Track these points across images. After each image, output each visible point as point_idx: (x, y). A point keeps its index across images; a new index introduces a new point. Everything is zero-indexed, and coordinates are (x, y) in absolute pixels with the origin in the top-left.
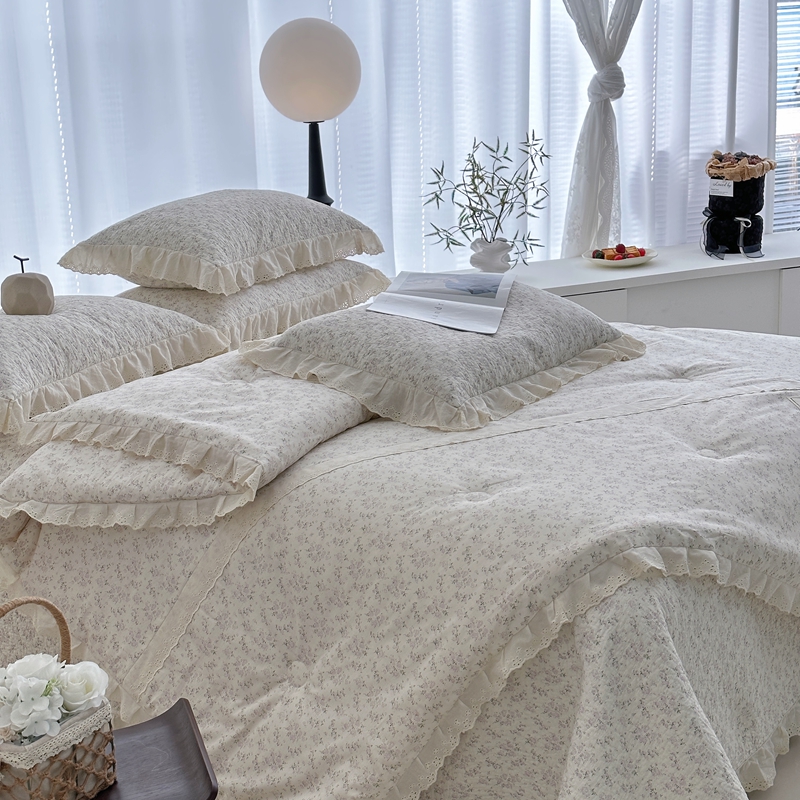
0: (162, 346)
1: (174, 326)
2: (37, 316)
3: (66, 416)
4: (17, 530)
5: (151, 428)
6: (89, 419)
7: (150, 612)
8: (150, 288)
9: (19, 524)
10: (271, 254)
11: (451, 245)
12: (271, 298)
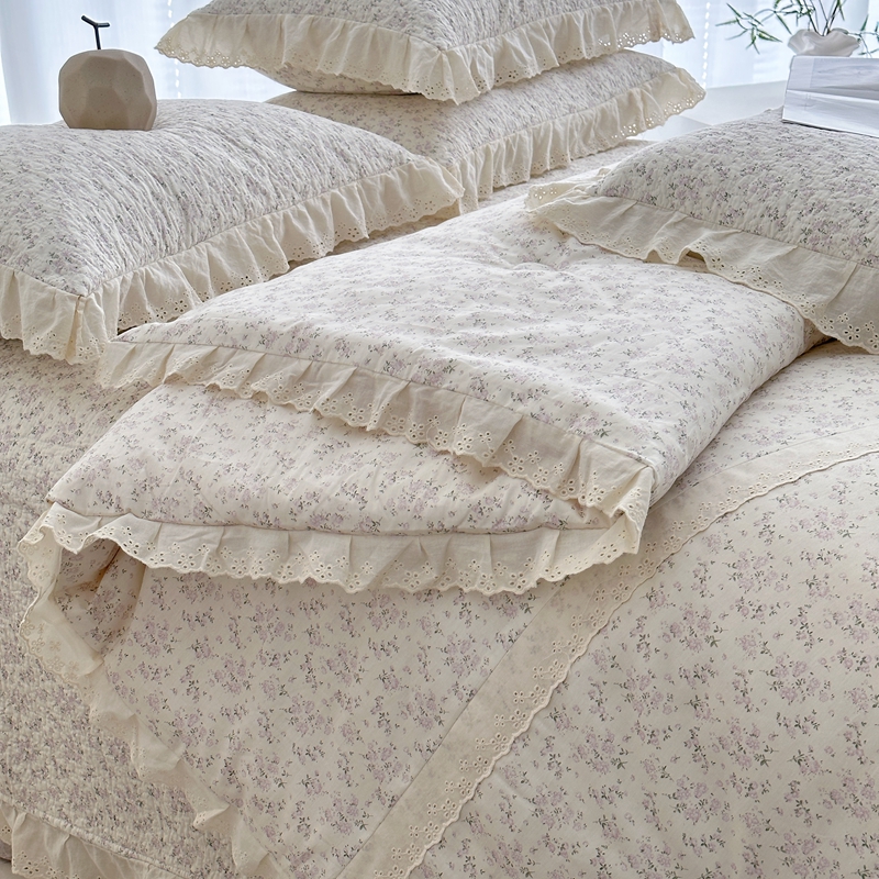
0: (350, 193)
1: (368, 157)
2: (126, 132)
3: (192, 331)
4: (97, 567)
5: (379, 369)
6: (240, 342)
7: (380, 764)
8: (314, 93)
9: (102, 558)
10: (520, 35)
11: (758, 40)
12: (522, 112)
